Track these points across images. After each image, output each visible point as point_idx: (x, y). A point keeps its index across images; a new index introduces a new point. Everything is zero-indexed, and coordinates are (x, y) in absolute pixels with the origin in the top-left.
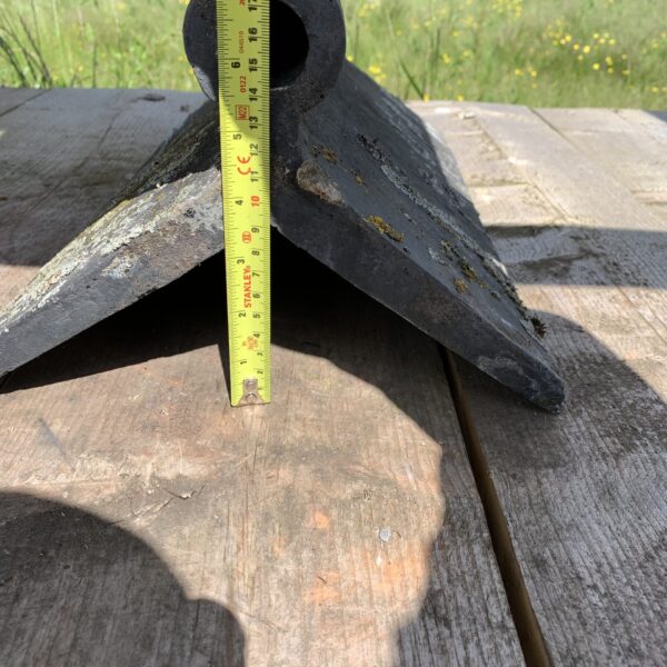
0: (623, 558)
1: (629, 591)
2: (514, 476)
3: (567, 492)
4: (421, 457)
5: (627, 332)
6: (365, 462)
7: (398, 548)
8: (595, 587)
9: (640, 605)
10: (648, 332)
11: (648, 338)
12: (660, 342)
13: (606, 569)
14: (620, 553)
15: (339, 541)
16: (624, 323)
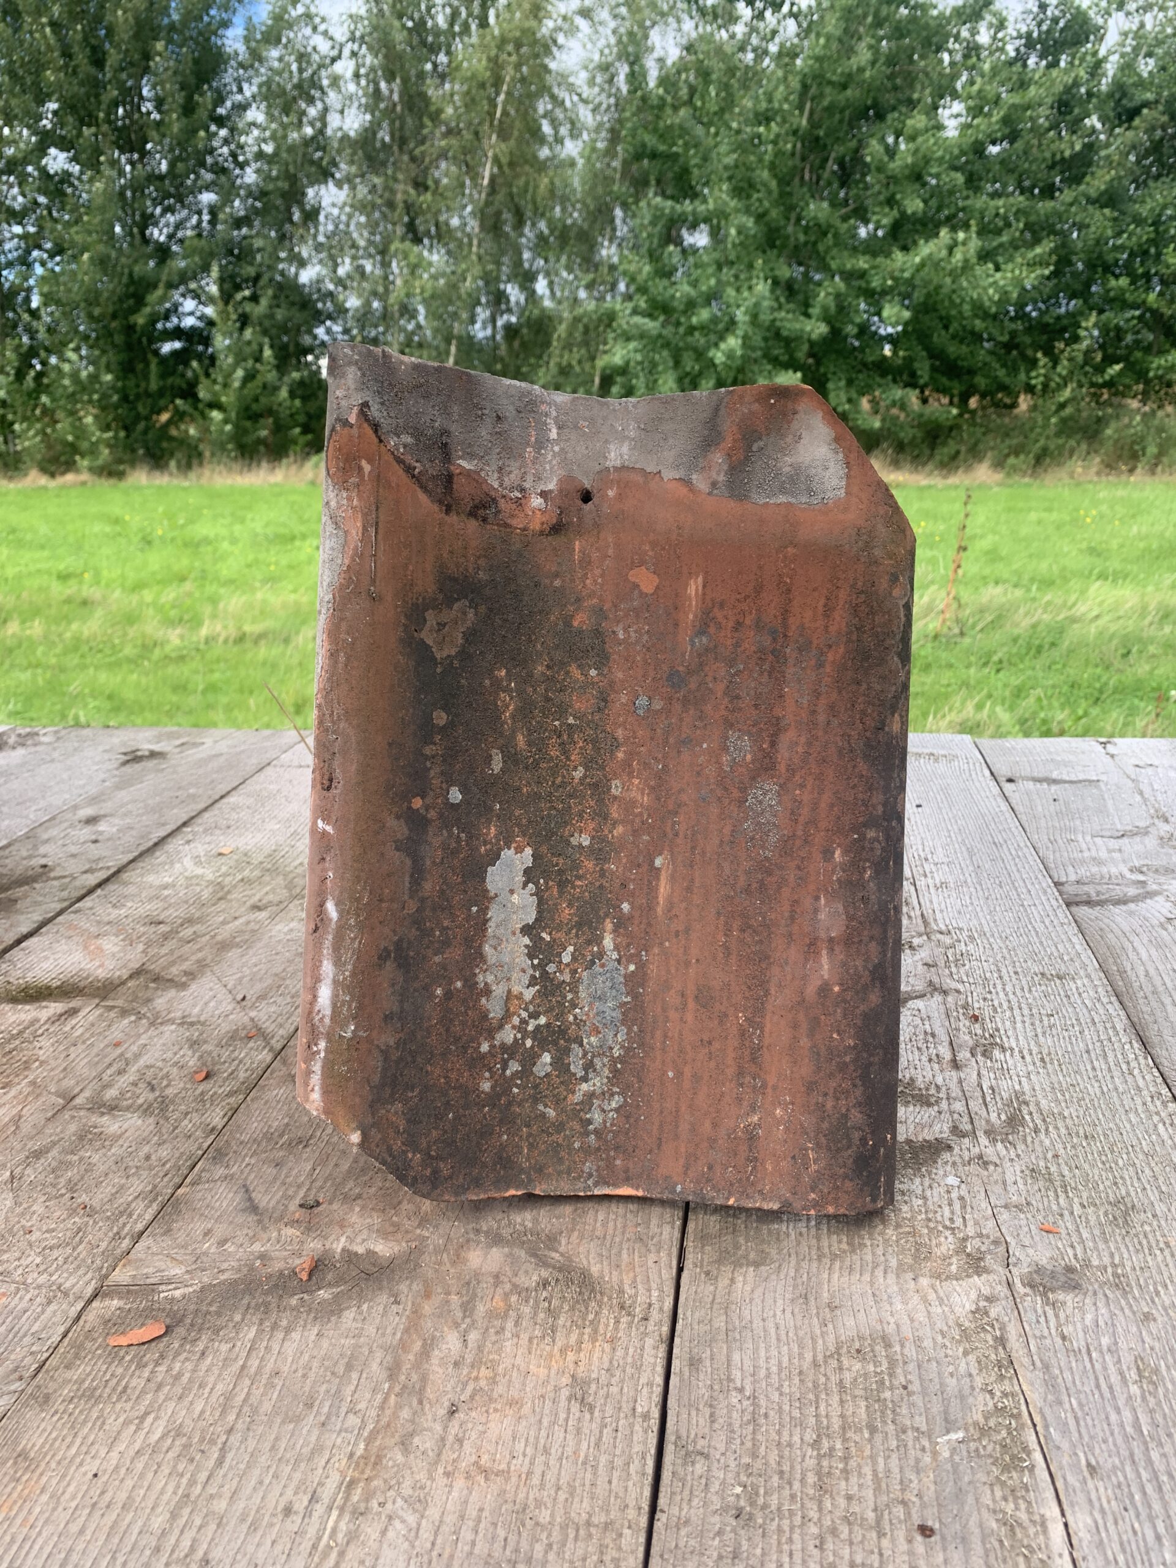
0: (785, 1363)
1: (775, 1396)
2: (707, 1274)
3: (759, 1292)
4: (625, 1246)
5: (929, 1105)
6: (562, 1249)
7: (568, 1336)
8: (741, 1390)
9: (780, 1411)
10: (959, 1106)
11: (952, 1113)
12: (966, 1119)
13: (762, 1373)
14: (785, 1360)
15: (510, 1325)
16: (932, 1091)
